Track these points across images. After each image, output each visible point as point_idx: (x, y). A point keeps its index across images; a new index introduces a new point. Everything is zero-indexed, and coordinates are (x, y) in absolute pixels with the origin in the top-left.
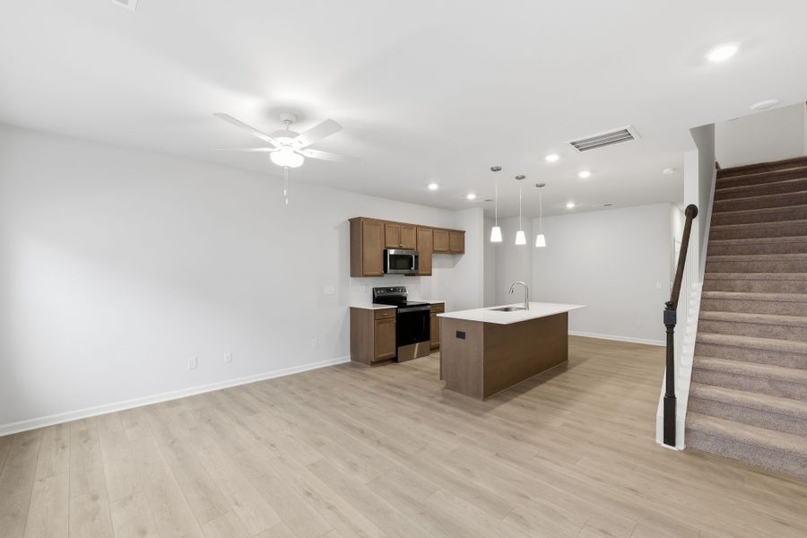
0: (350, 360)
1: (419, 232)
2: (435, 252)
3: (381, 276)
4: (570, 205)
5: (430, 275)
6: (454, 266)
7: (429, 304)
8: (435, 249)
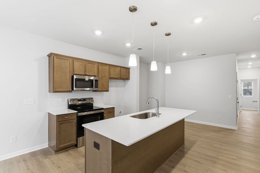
0: (47, 146)
1: (100, 67)
2: (111, 78)
3: (70, 92)
4: (184, 54)
5: (108, 91)
6: (125, 86)
7: (103, 109)
8: (112, 76)
